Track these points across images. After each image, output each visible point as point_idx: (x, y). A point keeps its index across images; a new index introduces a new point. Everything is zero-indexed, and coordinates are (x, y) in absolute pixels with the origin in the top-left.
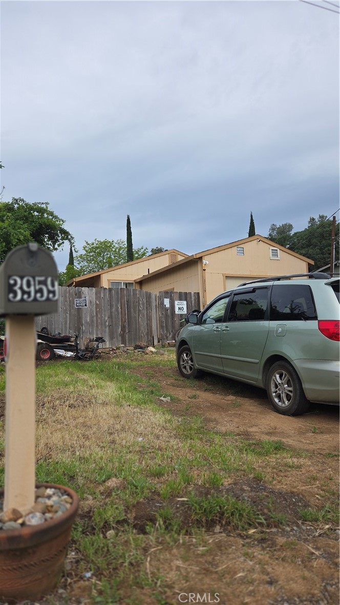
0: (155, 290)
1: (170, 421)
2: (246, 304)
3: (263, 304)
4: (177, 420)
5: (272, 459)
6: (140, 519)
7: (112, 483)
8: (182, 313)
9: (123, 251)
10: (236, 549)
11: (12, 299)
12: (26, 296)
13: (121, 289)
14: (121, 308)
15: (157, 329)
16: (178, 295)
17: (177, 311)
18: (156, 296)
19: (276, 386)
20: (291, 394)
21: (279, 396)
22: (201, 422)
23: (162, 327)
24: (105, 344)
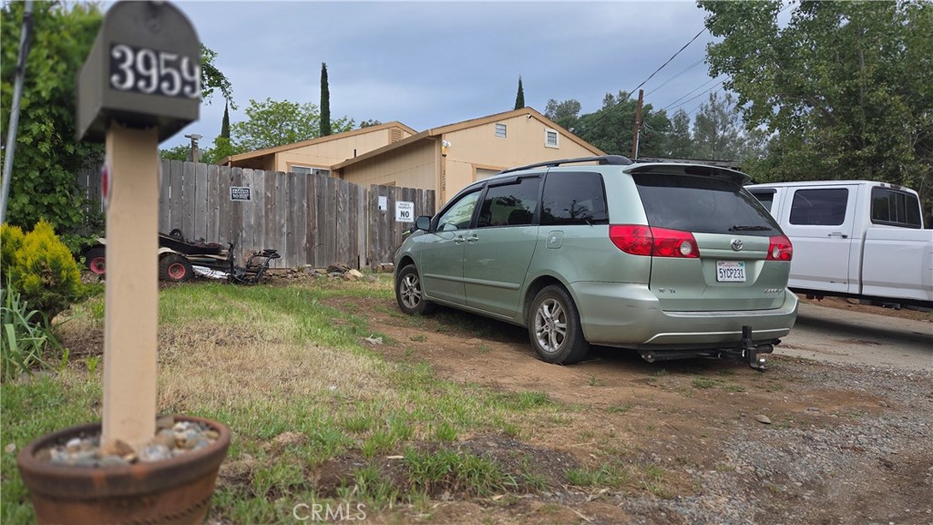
0: (365, 182)
1: (379, 367)
2: (505, 205)
3: (530, 205)
4: (390, 367)
5: (532, 414)
6: (328, 483)
7: (285, 438)
8: (406, 221)
9: (315, 122)
10: (472, 516)
11: (116, 85)
12: (142, 84)
13: (309, 175)
14: (308, 207)
15: (366, 243)
16: (400, 194)
17: (398, 218)
18: (365, 191)
19: (543, 323)
20: (564, 334)
21: (546, 338)
22: (428, 371)
23: (373, 241)
24: (280, 262)
